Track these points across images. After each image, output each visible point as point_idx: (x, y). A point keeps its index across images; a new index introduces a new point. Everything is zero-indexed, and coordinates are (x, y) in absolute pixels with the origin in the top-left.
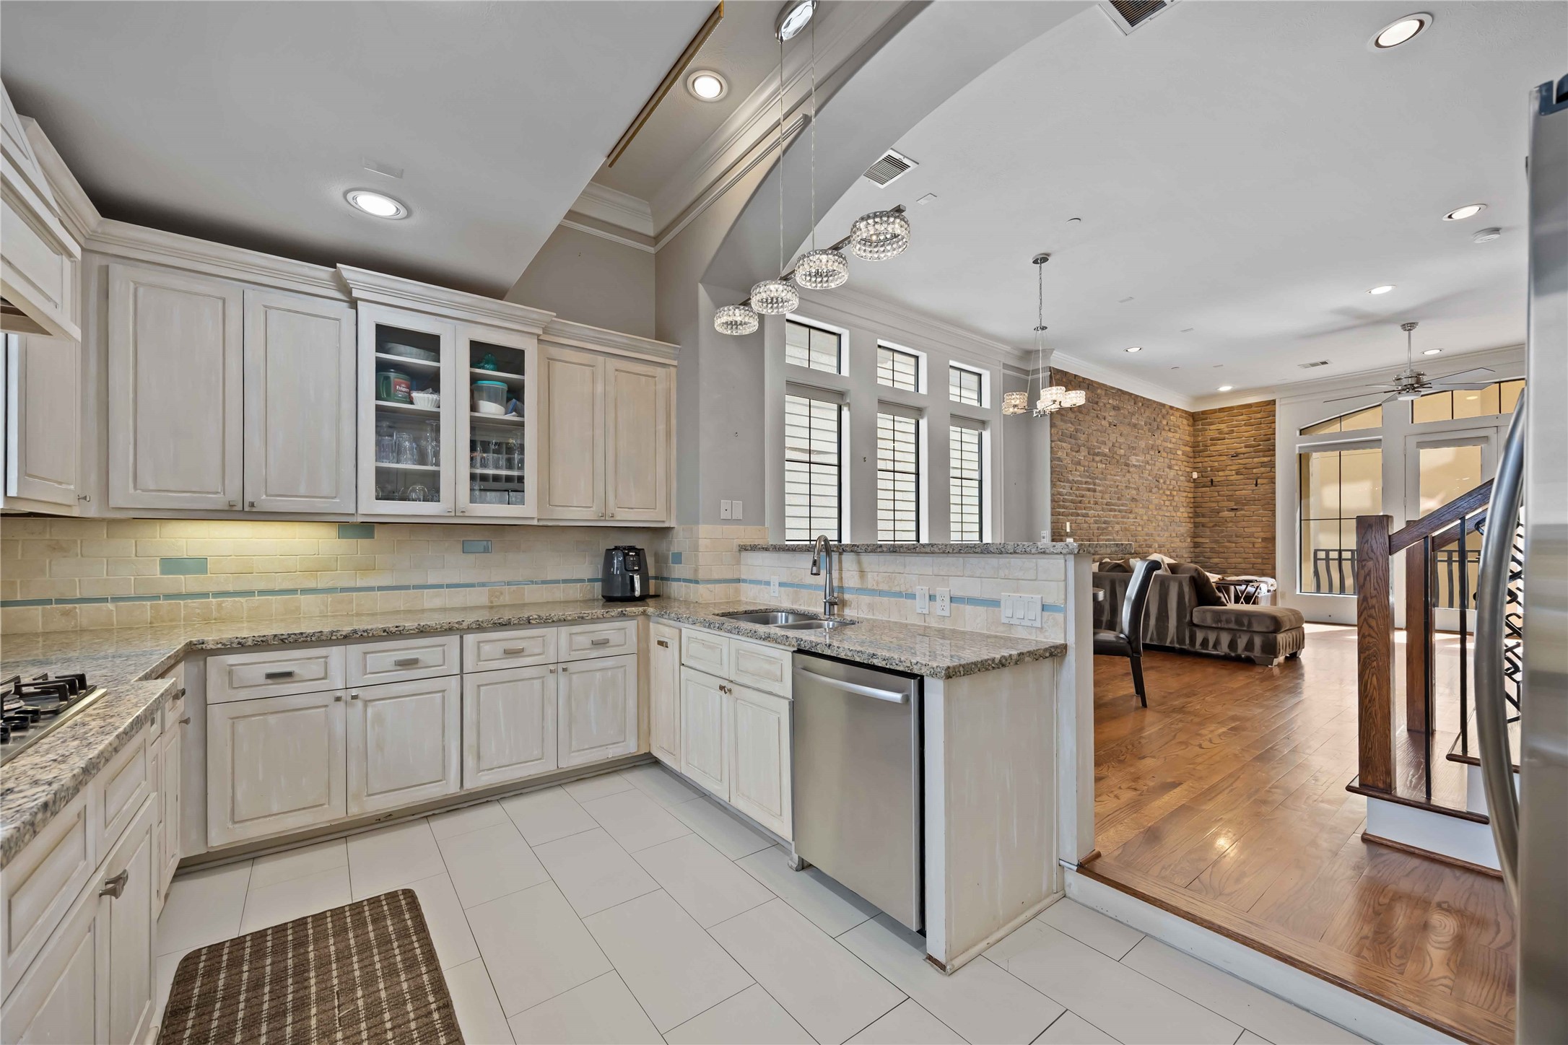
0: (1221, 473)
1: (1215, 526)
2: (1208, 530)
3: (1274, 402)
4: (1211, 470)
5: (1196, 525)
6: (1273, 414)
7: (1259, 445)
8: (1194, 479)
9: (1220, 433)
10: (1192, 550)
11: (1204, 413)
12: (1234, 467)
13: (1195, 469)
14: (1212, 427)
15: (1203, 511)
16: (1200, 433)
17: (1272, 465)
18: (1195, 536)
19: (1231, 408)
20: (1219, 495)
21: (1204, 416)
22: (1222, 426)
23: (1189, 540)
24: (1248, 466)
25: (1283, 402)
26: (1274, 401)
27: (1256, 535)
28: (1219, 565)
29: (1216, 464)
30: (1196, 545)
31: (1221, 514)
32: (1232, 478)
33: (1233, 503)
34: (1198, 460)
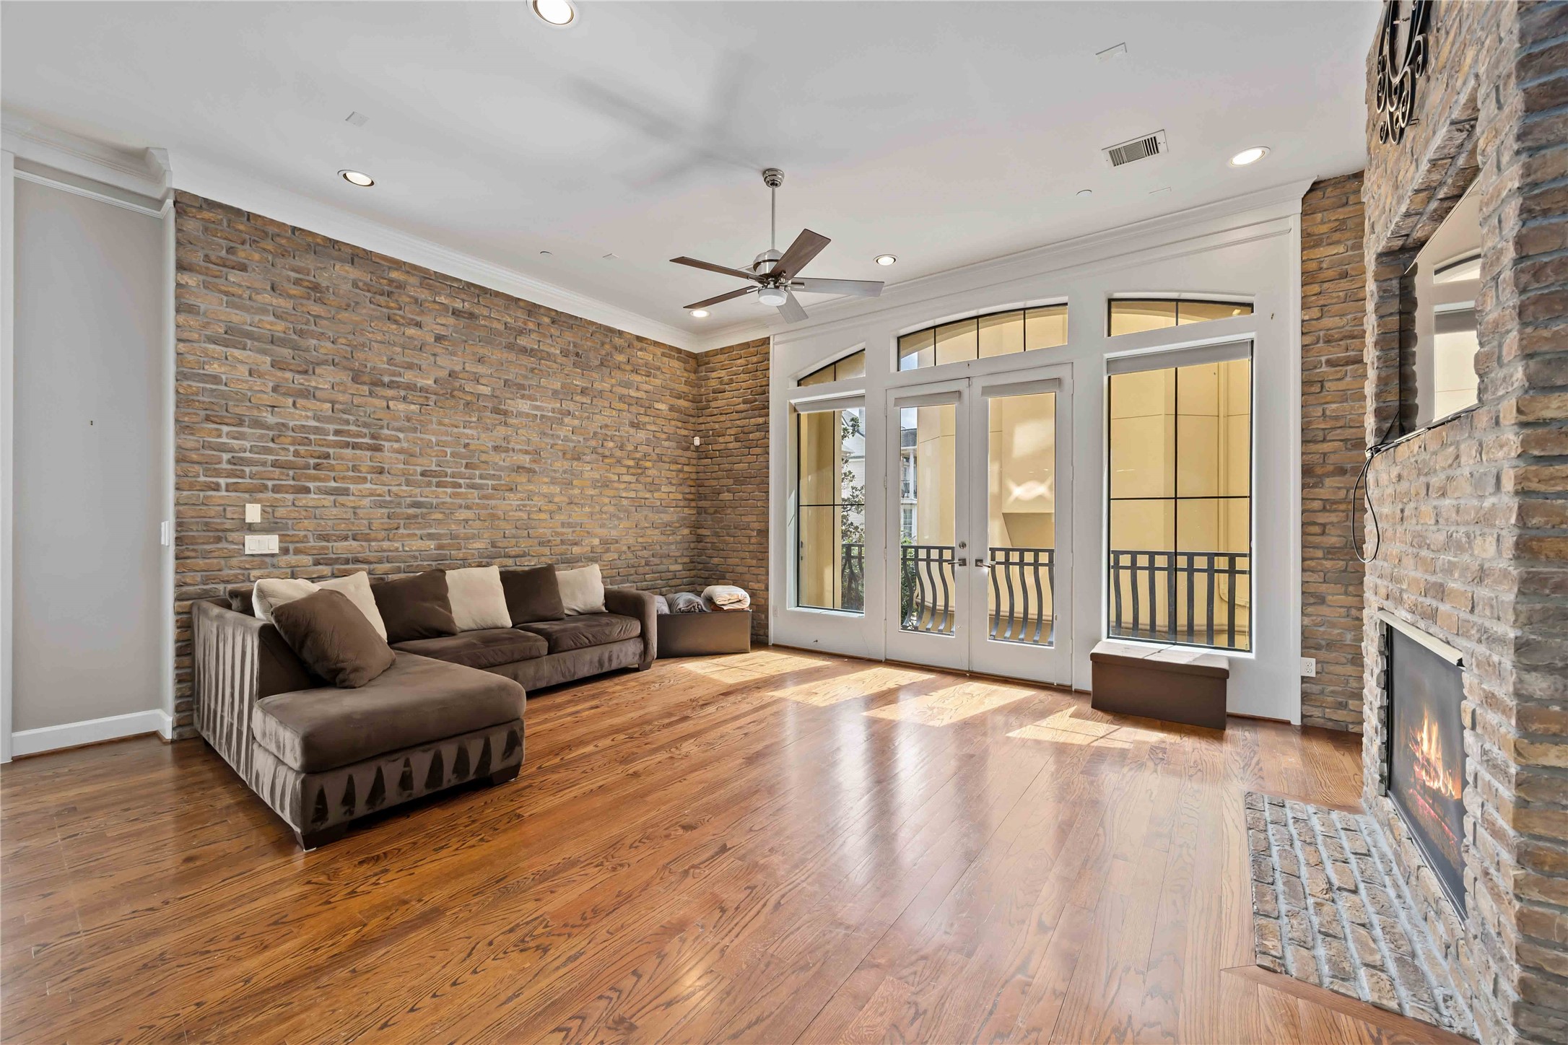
0: (721, 440)
1: (716, 512)
2: (709, 517)
3: (766, 341)
4: (713, 435)
5: (701, 511)
6: (766, 357)
7: (755, 401)
8: (697, 447)
9: (721, 383)
10: (692, 545)
11: (707, 354)
12: (732, 431)
13: (697, 432)
14: (714, 375)
15: (707, 491)
16: (703, 383)
17: (764, 428)
18: (695, 526)
19: (731, 348)
20: (720, 470)
21: (706, 359)
22: (723, 373)
23: (686, 531)
24: (746, 429)
25: (777, 339)
26: (769, 338)
27: (752, 525)
28: (719, 567)
29: (717, 426)
30: (700, 539)
31: (721, 496)
32: (731, 446)
33: (731, 481)
34: (701, 420)
